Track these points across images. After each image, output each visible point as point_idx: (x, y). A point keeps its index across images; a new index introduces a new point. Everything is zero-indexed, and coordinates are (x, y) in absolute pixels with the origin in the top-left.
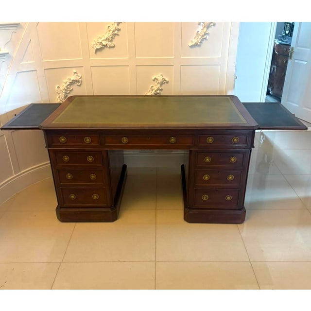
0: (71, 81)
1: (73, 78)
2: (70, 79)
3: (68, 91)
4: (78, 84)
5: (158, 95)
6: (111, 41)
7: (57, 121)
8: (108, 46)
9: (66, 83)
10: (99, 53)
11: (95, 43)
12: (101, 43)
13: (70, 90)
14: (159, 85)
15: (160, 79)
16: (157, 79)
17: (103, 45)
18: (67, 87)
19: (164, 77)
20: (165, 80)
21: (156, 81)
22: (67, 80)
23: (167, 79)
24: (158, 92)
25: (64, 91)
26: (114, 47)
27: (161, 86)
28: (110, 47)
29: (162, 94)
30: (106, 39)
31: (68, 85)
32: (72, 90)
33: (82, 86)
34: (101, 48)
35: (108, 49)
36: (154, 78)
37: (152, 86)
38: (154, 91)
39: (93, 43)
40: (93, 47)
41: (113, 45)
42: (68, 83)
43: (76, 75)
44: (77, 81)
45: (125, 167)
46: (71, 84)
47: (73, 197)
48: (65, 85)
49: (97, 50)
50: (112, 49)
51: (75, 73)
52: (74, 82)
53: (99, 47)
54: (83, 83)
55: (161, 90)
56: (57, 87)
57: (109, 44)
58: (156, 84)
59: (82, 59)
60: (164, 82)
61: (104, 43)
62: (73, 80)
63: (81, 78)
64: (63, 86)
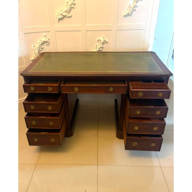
0: (42, 42)
1: (44, 39)
2: (41, 41)
3: (40, 49)
4: (47, 44)
5: (101, 51)
6: (69, 13)
7: (32, 71)
8: (67, 16)
9: (39, 43)
10: (60, 21)
11: (58, 14)
12: (62, 14)
13: (42, 48)
14: (101, 45)
15: (102, 40)
16: (100, 41)
17: (63, 16)
18: (39, 46)
19: (105, 39)
20: (106, 41)
21: (99, 41)
22: (39, 41)
23: (107, 41)
24: (101, 49)
25: (38, 49)
26: (71, 17)
27: (102, 45)
28: (69, 17)
29: (103, 51)
30: (66, 11)
31: (40, 45)
32: (43, 48)
33: (49, 45)
34: (62, 17)
35: (67, 18)
36: (98, 39)
37: (97, 45)
38: (98, 49)
39: (57, 14)
40: (57, 17)
41: (71, 16)
42: (40, 44)
43: (45, 37)
44: (46, 42)
45: (78, 100)
46: (42, 44)
47: (36, 140)
48: (38, 45)
49: (60, 19)
50: (70, 18)
51: (45, 36)
52: (44, 43)
53: (61, 17)
54: (50, 43)
55: (103, 48)
56: (33, 46)
57: (68, 15)
58: (100, 43)
59: (49, 26)
60: (105, 42)
61: (64, 14)
62: (44, 41)
63: (49, 39)
64: (37, 46)
